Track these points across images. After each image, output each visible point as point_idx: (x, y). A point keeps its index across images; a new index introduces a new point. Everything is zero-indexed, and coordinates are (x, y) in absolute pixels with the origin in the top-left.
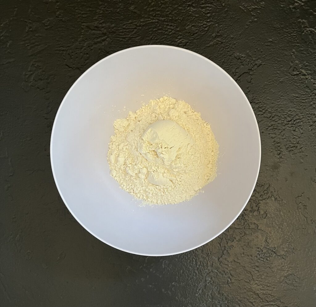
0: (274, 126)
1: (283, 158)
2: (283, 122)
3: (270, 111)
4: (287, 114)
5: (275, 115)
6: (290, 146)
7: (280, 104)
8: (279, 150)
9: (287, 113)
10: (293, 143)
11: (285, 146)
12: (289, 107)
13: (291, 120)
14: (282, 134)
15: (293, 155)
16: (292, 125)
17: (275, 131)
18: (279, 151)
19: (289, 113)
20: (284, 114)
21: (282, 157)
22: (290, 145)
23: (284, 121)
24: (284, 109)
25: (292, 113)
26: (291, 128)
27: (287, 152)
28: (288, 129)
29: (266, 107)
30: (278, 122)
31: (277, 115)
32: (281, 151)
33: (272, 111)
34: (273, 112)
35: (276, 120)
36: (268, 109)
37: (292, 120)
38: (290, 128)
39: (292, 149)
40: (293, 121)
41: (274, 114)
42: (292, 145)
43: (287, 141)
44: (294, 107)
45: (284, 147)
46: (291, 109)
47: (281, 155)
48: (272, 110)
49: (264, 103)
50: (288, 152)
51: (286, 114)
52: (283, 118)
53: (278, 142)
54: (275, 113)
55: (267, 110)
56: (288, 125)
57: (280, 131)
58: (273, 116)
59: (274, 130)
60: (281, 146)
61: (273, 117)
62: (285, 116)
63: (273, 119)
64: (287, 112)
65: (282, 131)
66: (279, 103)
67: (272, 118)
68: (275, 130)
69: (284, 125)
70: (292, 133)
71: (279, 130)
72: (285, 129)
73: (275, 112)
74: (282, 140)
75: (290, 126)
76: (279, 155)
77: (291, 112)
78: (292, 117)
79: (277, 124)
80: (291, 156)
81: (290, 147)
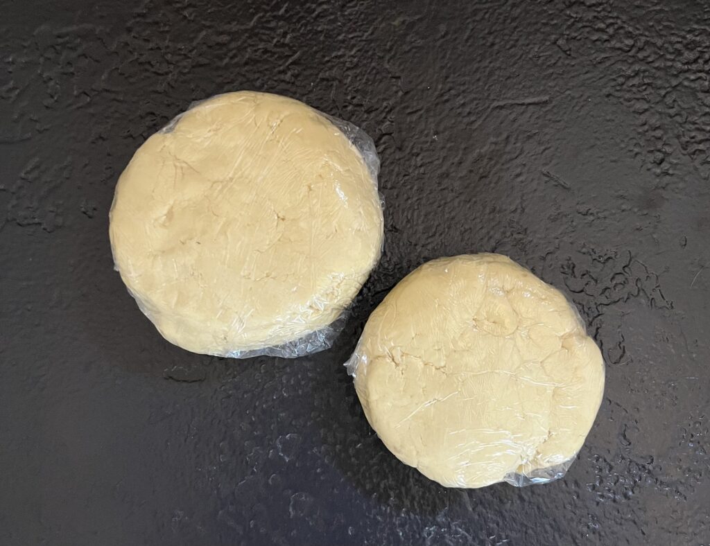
0: (642, 75)
1: (672, 175)
2: (669, 64)
3: (630, 29)
4: (685, 42)
5: (647, 43)
6: (693, 138)
7: (661, 11)
8: (659, 151)
9: (684, 38)
10: (704, 130)
11: (678, 137)
12: (690, 20)
13: (695, 61)
14: (669, 100)
15: (702, 164)
16: (700, 75)
17: (647, 92)
18: (658, 153)
19: (688, 36)
20: (674, 39)
21: (671, 172)
22: (693, 134)
23: (673, 60)
24: (673, 25)
25: (698, 39)
26: (696, 85)
27: (684, 155)
28: (686, 87)
29: (617, 18)
30: (656, 65)
31: (654, 44)
32: (665, 153)
33: (638, 32)
34: (641, 35)
35: (650, 59)
36: (626, 26)
37: (699, 58)
38: (693, 85)
39: (701, 147)
40: (701, 61)
41: (643, 39)
42: (700, 137)
43: (685, 122)
44: (706, 20)
45: (676, 141)
46: (695, 26)
47: (665, 166)
48: (638, 26)
49: (611, 5)
50: (687, 157)
51: (680, 40)
52: (671, 53)
53: (658, 124)
54: (647, 37)
55: (622, 28)
56: (687, 75)
57: (663, 92)
58: (639, 44)
59: (644, 87)
60: (664, 139)
61: (640, 49)
62: (678, 46)
63: (640, 55)
64: (683, 33)
65: (667, 93)
66: (658, 8)
67: (637, 52)
68: (645, 90)
69: (675, 73)
70: (699, 99)
71: (659, 88)
72: (676, 86)
73: (647, 33)
74: (669, 119)
75: (692, 77)
76: (660, 163)
77: (697, 36)
78: (699, 49)
79: (654, 71)
80: (696, 169)
81: (693, 140)
